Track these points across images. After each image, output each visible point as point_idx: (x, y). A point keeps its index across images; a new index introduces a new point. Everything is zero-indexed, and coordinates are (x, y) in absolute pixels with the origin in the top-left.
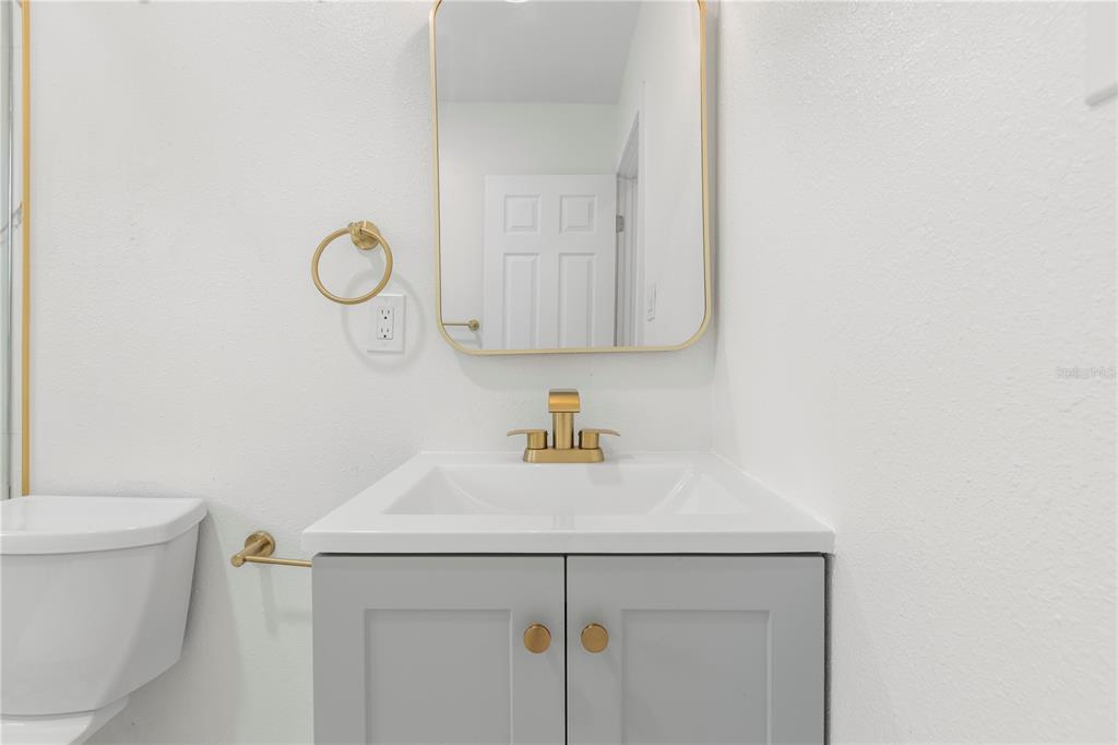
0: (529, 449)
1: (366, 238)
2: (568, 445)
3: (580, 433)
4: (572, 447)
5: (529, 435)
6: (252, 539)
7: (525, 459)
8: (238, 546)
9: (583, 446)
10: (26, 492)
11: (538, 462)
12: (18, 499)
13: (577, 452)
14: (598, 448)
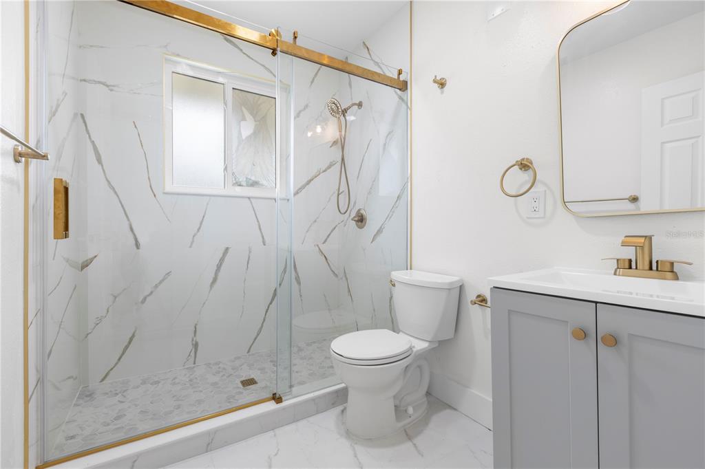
0: (618, 268)
1: (524, 165)
2: (647, 267)
3: (657, 262)
4: (651, 268)
5: (618, 260)
6: (479, 296)
7: (615, 274)
8: (474, 298)
9: (659, 269)
10: (411, 269)
11: (623, 275)
12: (409, 270)
13: (653, 273)
14: (672, 272)
